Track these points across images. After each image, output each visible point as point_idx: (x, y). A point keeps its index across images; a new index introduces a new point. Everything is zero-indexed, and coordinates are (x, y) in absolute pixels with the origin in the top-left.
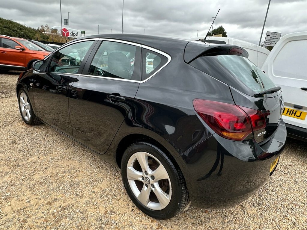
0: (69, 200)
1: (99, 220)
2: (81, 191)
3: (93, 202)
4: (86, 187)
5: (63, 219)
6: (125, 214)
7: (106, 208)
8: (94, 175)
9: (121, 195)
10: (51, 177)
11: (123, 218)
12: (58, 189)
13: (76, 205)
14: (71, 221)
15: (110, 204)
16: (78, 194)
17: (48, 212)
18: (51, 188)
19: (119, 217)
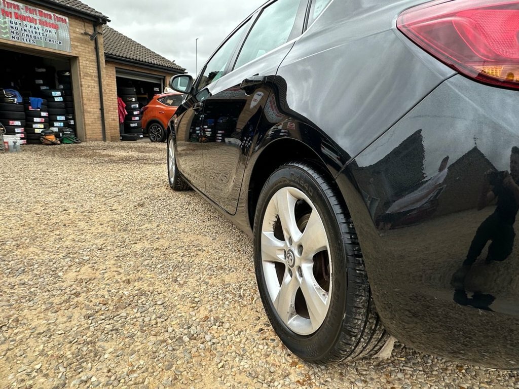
0: (158, 285)
1: (185, 327)
2: (186, 277)
3: (196, 297)
4: (198, 273)
5: (129, 308)
6: (240, 332)
7: (211, 311)
8: (223, 260)
9: (253, 299)
10: (156, 249)
11: (232, 338)
12: (153, 266)
13: (165, 294)
14: (138, 315)
15: (223, 307)
16: (179, 279)
17: (116, 291)
18: (145, 263)
19: (225, 334)
